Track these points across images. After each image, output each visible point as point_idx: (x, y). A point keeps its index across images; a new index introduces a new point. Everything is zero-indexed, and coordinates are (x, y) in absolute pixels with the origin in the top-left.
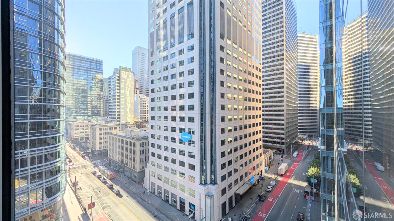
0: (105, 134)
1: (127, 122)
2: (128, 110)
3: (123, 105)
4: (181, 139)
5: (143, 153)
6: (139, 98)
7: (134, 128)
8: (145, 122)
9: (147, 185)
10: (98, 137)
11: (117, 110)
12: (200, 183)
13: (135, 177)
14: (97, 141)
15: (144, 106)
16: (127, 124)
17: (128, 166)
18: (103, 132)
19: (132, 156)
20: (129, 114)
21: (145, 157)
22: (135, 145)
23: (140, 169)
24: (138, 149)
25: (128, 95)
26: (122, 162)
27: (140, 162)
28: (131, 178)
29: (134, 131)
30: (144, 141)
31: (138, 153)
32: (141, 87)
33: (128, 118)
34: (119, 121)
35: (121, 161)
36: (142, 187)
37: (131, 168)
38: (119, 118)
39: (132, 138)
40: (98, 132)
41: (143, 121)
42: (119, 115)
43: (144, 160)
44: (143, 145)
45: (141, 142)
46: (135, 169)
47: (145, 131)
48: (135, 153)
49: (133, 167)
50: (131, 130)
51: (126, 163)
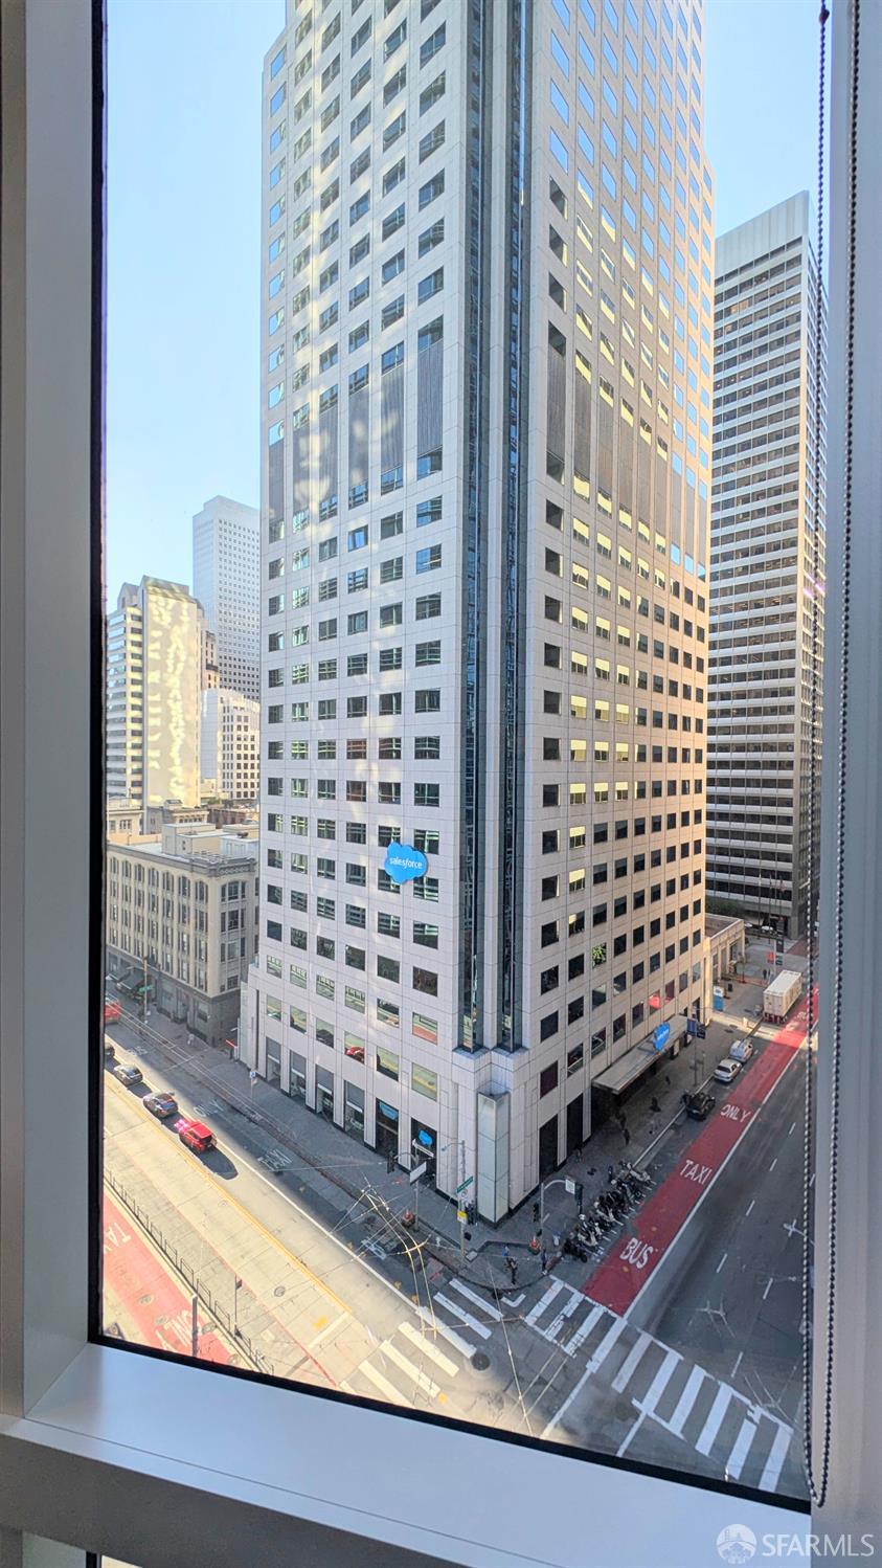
1: (169, 801)
2: (175, 753)
3: (156, 730)
4: (384, 871)
5: (236, 923)
6: (220, 706)
7: (198, 823)
8: (243, 802)
9: (247, 1048)
11: (131, 753)
12: (456, 1045)
13: (203, 1017)
15: (239, 739)
16: (172, 808)
17: (175, 976)
19: (191, 934)
20: (178, 770)
21: (243, 940)
22: (202, 893)
23: (222, 989)
24: (214, 908)
25: (176, 692)
26: (151, 960)
27: (223, 960)
28: (184, 1020)
29: (200, 835)
30: (241, 877)
31: (214, 923)
32: (228, 662)
33: (173, 785)
34: (140, 797)
35: (145, 955)
36: (229, 1056)
37: (184, 982)
38: (139, 784)
39: (192, 865)
41: (235, 797)
42: (140, 771)
43: (238, 952)
44: (232, 892)
45: (226, 879)
46: (201, 987)
47: (244, 836)
48: (202, 924)
49: (192, 978)
50: (189, 830)
51: (167, 964)
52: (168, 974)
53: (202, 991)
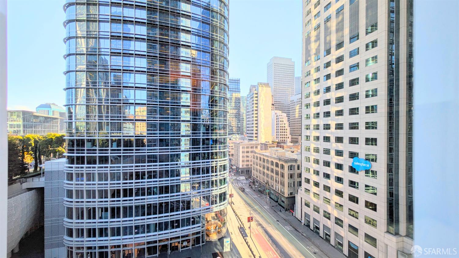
0: (247, 152)
1: (266, 142)
5: (292, 177)
6: (275, 115)
7: (274, 148)
9: (298, 213)
10: (241, 154)
13: (283, 201)
14: (241, 159)
15: (281, 124)
16: (267, 144)
17: (274, 189)
18: (246, 150)
19: (279, 178)
21: (294, 182)
22: (282, 167)
23: (289, 195)
24: (286, 172)
26: (268, 184)
27: (289, 187)
28: (277, 201)
29: (279, 151)
30: (294, 164)
31: (286, 176)
34: (257, 140)
35: (266, 182)
36: (292, 215)
37: (277, 191)
40: (241, 150)
41: (280, 141)
43: (293, 186)
44: (291, 168)
45: (290, 164)
46: (282, 193)
47: (293, 152)
48: (283, 176)
49: (280, 190)
50: (276, 150)
51: (272, 185)
52: (272, 188)
53: (283, 195)
